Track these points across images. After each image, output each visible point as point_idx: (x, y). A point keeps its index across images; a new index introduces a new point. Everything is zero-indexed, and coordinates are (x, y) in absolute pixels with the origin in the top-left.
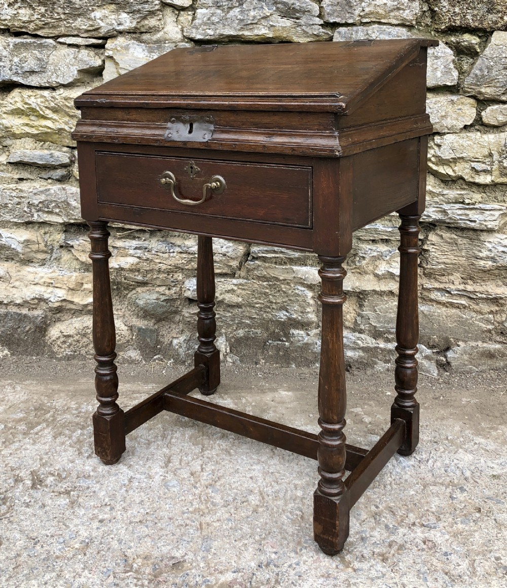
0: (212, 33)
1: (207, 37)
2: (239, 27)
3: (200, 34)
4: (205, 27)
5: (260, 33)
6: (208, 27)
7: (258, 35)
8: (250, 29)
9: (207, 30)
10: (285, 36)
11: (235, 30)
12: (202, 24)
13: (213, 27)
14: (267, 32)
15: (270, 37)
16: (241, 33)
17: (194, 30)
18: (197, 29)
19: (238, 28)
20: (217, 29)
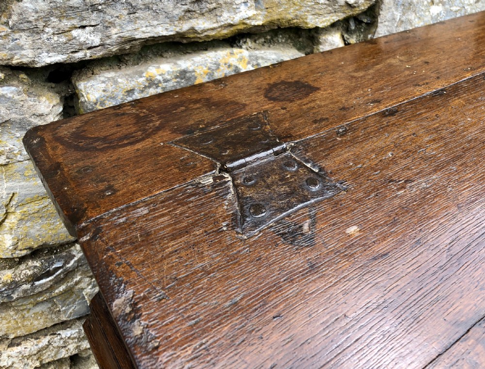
0: (96, 40)
1: (80, 55)
2: (178, 11)
3: (54, 49)
4: (66, 24)
5: (237, 18)
6: (75, 22)
7: (231, 25)
8: (211, 11)
9: (75, 33)
10: (289, 17)
11: (171, 19)
12: (51, 14)
13: (94, 18)
14: (251, 13)
15: (258, 26)
16: (185, 27)
17: (24, 39)
18: (35, 31)
19: (176, 12)
20: (112, 24)
